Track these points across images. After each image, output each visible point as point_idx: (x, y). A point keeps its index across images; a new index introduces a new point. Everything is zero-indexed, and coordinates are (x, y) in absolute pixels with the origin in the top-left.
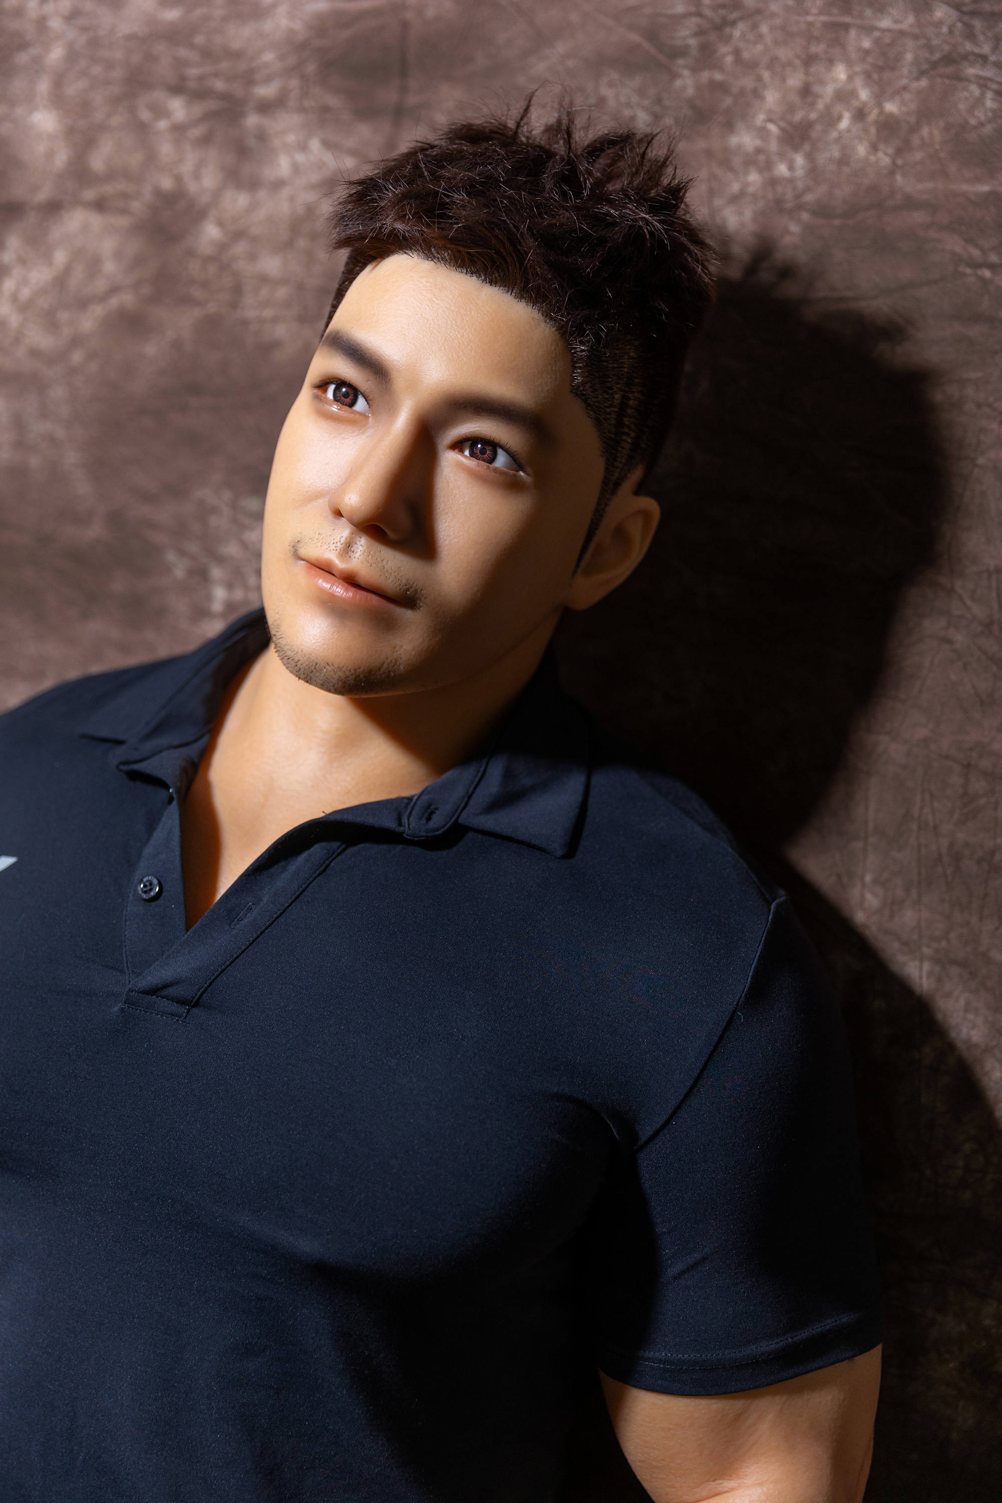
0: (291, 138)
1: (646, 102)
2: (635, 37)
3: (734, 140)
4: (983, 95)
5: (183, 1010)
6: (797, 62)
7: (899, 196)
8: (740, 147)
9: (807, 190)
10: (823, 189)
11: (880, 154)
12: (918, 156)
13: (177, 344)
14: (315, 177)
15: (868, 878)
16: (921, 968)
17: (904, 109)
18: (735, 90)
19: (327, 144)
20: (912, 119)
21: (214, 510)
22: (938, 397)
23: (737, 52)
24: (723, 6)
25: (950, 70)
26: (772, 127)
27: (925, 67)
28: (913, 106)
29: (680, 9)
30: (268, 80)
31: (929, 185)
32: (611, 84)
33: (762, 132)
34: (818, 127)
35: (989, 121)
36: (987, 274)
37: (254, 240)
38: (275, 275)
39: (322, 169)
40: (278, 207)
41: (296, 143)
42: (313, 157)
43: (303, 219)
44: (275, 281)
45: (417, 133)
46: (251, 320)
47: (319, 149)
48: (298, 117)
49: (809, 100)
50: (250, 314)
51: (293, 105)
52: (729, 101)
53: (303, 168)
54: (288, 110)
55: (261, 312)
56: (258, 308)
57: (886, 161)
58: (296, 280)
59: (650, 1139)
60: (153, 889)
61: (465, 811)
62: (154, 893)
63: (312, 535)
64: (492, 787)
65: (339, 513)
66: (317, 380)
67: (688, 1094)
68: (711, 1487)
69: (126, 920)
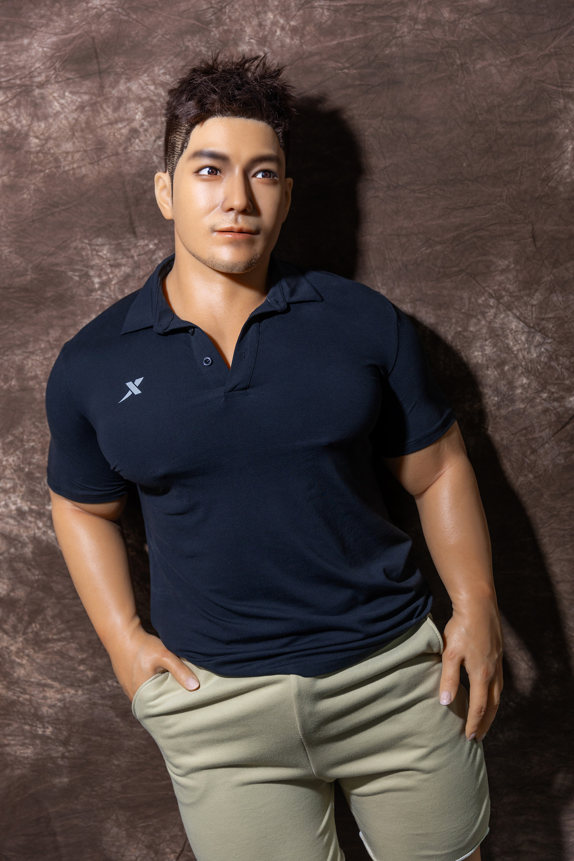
0: (56, 95)
1: (203, 44)
2: (192, 21)
3: (240, 49)
4: (323, 11)
5: (244, 391)
6: (253, 15)
7: (307, 53)
8: (243, 49)
10: (279, 57)
11: (295, 40)
12: (308, 37)
13: (38, 190)
14: (74, 108)
15: (379, 285)
16: (407, 307)
17: (298, 22)
18: (234, 31)
19: (71, 92)
20: (302, 25)
21: (83, 249)
22: (345, 117)
23: (230, 17)
24: (219, 2)
25: (309, 5)
26: (252, 40)
27: (300, 6)
28: (300, 21)
29: (205, 7)
30: (40, 74)
31: (316, 46)
32: (189, 41)
33: (249, 43)
34: (269, 37)
35: (328, 20)
36: (346, 71)
37: (55, 139)
38: (71, 150)
39: (75, 103)
40: (61, 123)
41: (59, 96)
42: (69, 99)
43: (75, 125)
44: (73, 152)
45: (111, 78)
46: (69, 170)
47: (70, 95)
48: (57, 85)
49: (262, 28)
50: (67, 168)
51: (53, 81)
52: (233, 35)
53: (66, 105)
54: (52, 84)
55: (71, 166)
56: (69, 165)
57: (298, 42)
58: (82, 149)
59: (391, 371)
60: (209, 361)
61: (286, 299)
62: (210, 362)
63: (220, 221)
64: (287, 289)
65: (231, 209)
66: (196, 170)
67: (398, 352)
68: (437, 475)
69: (205, 375)
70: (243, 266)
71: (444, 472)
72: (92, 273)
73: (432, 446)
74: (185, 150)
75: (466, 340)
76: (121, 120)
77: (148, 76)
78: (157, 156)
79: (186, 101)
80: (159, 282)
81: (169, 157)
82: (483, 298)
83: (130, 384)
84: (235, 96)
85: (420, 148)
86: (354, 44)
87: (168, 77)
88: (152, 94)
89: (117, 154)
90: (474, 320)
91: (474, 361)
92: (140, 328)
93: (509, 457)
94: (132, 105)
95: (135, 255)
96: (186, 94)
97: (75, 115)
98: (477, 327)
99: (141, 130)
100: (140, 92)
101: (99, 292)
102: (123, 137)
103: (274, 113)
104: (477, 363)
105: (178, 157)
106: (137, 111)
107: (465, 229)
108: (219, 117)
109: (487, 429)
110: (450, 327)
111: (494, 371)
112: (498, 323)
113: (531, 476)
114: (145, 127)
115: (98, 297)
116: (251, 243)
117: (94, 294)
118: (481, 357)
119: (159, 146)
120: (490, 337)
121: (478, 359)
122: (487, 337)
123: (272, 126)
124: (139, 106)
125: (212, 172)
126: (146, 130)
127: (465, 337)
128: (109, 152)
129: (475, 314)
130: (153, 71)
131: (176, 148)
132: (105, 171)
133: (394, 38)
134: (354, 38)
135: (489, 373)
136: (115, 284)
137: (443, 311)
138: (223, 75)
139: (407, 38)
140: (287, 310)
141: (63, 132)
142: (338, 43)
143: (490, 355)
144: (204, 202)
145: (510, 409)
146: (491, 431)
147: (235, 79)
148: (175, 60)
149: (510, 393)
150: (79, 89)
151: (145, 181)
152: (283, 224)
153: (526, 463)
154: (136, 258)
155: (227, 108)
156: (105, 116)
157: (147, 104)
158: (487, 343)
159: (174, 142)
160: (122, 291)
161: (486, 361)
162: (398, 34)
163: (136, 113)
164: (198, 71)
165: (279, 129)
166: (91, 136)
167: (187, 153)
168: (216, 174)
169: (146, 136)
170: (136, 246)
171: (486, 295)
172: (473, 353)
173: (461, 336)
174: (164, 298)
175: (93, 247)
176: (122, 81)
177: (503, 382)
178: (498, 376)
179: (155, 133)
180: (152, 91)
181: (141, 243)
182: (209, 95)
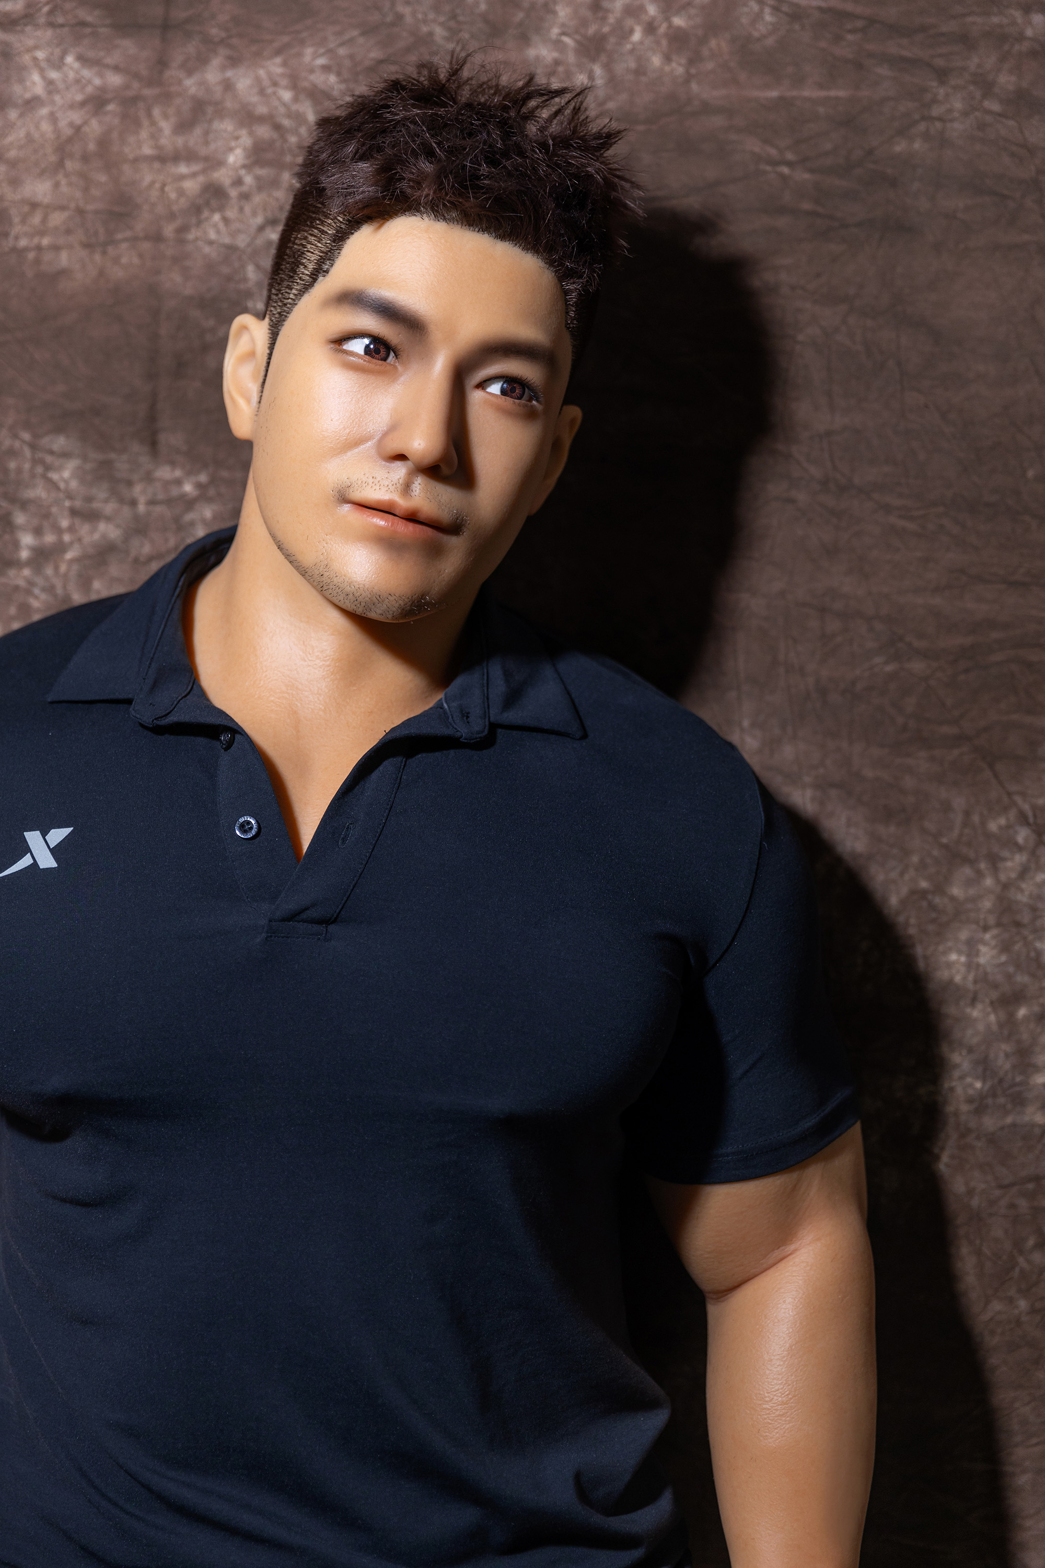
0: (40, 55)
1: (441, 19)
3: (531, 53)
4: (762, 11)
5: (322, 928)
7: (696, 103)
8: (537, 58)
9: (609, 98)
10: (624, 97)
11: (674, 65)
12: (710, 65)
14: (79, 97)
15: (746, 723)
16: (804, 795)
17: (691, 23)
18: (526, 5)
19: (80, 58)
20: (700, 32)
21: (12, 453)
26: (566, 39)
28: (699, 20)
31: (724, 92)
33: (558, 44)
34: (612, 40)
35: (770, 34)
36: (785, 170)
37: (13, 164)
38: (46, 201)
39: (83, 87)
40: (37, 127)
41: (48, 60)
42: (71, 75)
43: (70, 140)
44: (47, 206)
45: (191, 48)
46: (26, 249)
47: (76, 65)
48: (49, 33)
49: (600, 14)
50: (23, 243)
51: (42, 20)
52: (520, 15)
53: (61, 86)
54: (37, 26)
55: (36, 240)
56: (31, 236)
57: (680, 70)
58: (73, 205)
59: (717, 962)
60: (251, 828)
61: (491, 712)
62: (254, 832)
63: (364, 479)
64: (499, 687)
65: (401, 457)
66: (335, 336)
67: (744, 917)
68: (777, 1254)
69: (233, 861)
70: (397, 605)
71: (795, 1251)
72: (20, 518)
73: (777, 1177)
74: (321, 278)
75: (934, 915)
76: (189, 156)
77: (285, 64)
78: (258, 267)
79: (352, 159)
80: (178, 590)
81: (279, 284)
82: (1002, 821)
83: (33, 838)
84: (478, 178)
85: (926, 406)
86: (821, 110)
87: (333, 79)
88: (282, 110)
89: (158, 238)
90: (967, 871)
91: (943, 975)
92: (97, 698)
93: (978, 1242)
94: (226, 126)
95: (142, 500)
96: (359, 141)
97: (76, 117)
98: (972, 892)
99: (233, 193)
100: (255, 99)
101: (26, 572)
102: (183, 200)
103: (570, 243)
104: (951, 981)
105: (300, 291)
106: (233, 144)
107: (995, 635)
108: (426, 219)
109: (937, 1158)
110: (902, 874)
111: (988, 1014)
112: (1027, 893)
113: (1023, 1304)
114: (245, 189)
115: (21, 583)
116: (433, 551)
117: (12, 572)
118: (963, 969)
119: (270, 243)
120: (999, 924)
121: (954, 971)
122: (991, 920)
123: (556, 272)
124: (244, 132)
125: (377, 351)
126: (245, 197)
127: (932, 907)
128: (139, 227)
129: (972, 855)
130: (300, 55)
131: (302, 267)
132: (117, 273)
133: (923, 118)
134: (823, 94)
135: (975, 1013)
136: (72, 561)
137: (892, 829)
138: (462, 115)
139: (956, 125)
140: (486, 742)
141: (35, 151)
142: (781, 98)
143: (989, 969)
144: (337, 420)
145: (1009, 1120)
146: (947, 1165)
147: (489, 134)
148: (361, 40)
149: (1018, 1079)
150: (102, 54)
151: (211, 323)
152: (530, 520)
153: (1017, 1270)
154: (142, 508)
155: (449, 202)
156: (153, 137)
157: (264, 132)
158: (988, 936)
159: (299, 250)
160: (85, 583)
161: (975, 982)
162: (936, 111)
163: (231, 149)
164: (404, 88)
165: (574, 283)
166: (103, 178)
167: (326, 286)
168: (385, 359)
169: (241, 209)
170: (148, 478)
171: (1012, 814)
172: (945, 953)
173: (924, 904)
174: (180, 633)
175: (39, 455)
176: (216, 62)
177: (1006, 1047)
178: (995, 1028)
179: (265, 210)
180: (284, 105)
181: (165, 473)
182: (413, 160)
